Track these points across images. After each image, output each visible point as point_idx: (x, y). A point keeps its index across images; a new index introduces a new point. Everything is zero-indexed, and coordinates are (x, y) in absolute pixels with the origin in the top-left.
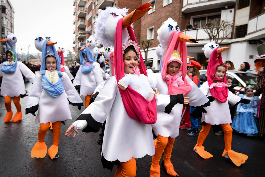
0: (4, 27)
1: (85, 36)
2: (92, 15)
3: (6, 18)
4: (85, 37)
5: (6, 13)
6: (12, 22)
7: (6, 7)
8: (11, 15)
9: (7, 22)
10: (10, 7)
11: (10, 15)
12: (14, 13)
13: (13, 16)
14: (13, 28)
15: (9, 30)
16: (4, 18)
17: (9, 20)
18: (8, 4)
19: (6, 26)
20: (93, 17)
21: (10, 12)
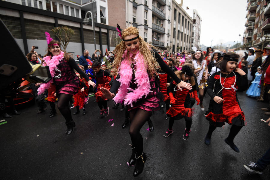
0: (193, 32)
2: (261, 7)
3: (195, 26)
5: (196, 23)
6: (200, 28)
7: (196, 19)
8: (199, 23)
9: (196, 28)
10: (199, 18)
12: (201, 21)
13: (200, 24)
14: (200, 31)
15: (197, 33)
16: (194, 27)
17: (197, 27)
18: (198, 17)
19: (195, 32)
20: (261, 9)
21: (199, 21)
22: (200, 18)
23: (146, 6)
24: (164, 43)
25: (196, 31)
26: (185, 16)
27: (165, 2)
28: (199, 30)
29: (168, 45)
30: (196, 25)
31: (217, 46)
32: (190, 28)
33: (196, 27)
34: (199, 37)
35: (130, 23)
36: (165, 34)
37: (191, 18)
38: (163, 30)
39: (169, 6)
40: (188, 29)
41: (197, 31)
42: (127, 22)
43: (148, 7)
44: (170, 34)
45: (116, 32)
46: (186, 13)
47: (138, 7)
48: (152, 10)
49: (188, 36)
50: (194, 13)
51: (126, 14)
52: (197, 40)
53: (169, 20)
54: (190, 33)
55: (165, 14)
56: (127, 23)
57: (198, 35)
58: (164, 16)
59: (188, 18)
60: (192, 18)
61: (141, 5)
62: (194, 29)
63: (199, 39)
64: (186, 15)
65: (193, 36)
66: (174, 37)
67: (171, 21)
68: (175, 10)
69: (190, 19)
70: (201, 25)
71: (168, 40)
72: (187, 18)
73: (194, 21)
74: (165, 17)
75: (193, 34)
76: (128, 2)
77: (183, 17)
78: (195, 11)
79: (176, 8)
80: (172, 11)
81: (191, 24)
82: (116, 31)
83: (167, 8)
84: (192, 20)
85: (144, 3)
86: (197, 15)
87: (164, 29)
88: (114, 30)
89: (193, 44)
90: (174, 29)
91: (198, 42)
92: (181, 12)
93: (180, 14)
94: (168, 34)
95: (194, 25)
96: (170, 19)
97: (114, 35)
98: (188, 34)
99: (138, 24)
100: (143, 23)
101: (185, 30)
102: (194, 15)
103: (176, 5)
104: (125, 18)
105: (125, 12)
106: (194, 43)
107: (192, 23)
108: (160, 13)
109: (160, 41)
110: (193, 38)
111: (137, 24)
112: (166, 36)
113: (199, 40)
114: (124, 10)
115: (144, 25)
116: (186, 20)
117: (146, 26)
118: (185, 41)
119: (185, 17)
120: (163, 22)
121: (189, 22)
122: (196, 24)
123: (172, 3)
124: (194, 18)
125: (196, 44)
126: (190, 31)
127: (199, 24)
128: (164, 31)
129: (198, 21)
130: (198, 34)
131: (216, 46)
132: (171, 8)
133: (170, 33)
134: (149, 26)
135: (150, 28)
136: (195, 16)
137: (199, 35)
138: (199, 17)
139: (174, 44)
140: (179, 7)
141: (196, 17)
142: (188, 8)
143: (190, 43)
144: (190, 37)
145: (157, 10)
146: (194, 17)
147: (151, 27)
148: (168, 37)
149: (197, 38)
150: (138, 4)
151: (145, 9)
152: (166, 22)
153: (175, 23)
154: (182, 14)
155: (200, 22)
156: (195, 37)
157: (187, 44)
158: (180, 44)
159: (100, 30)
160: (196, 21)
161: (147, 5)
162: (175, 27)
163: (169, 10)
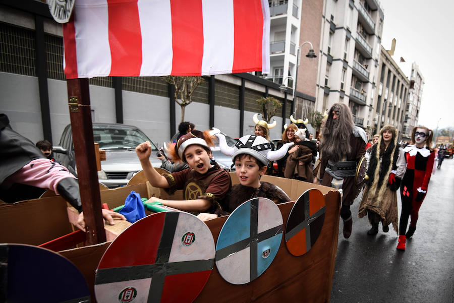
22: (421, 79)
23: (345, 62)
24: (363, 120)
25: (413, 102)
26: (397, 75)
27: (371, 54)
28: (418, 100)
29: (368, 124)
30: (414, 91)
31: (448, 131)
32: (404, 96)
33: (414, 95)
34: (418, 111)
35: (321, 87)
36: (365, 105)
37: (406, 79)
38: (364, 100)
39: (376, 61)
40: (401, 97)
41: (415, 102)
42: (318, 85)
43: (347, 62)
44: (373, 107)
45: (304, 101)
46: (399, 70)
47: (334, 63)
48: (352, 67)
49: (399, 109)
50: (413, 70)
51: (317, 73)
52: (414, 118)
53: (374, 84)
54: (402, 105)
55: (369, 73)
56: (317, 87)
57: (415, 108)
58: (367, 76)
59: (403, 78)
60: (409, 79)
61: (339, 60)
62: (411, 98)
63: (417, 116)
64: (399, 73)
65: (408, 111)
66: (378, 111)
67: (376, 85)
68: (384, 65)
69: (405, 81)
70: (422, 91)
71: (369, 116)
72: (400, 79)
73: (412, 84)
74: (368, 78)
75: (408, 107)
76: (322, 56)
77: (395, 77)
78: (414, 66)
79: (385, 61)
80: (379, 68)
81: (406, 89)
82: (303, 98)
83: (372, 63)
84: (409, 83)
85: (342, 58)
86: (418, 74)
87: (366, 97)
88: (301, 96)
89: (406, 124)
90: (379, 97)
91: (416, 122)
92: (392, 69)
93: (390, 71)
94: (371, 106)
95: (411, 90)
96: (375, 82)
97: (300, 104)
98: (399, 107)
99: (331, 89)
100: (339, 89)
101: (396, 99)
102: (412, 73)
103: (385, 58)
104: (316, 79)
105: (317, 70)
106: (408, 122)
107: (408, 88)
108: (362, 71)
109: (356, 116)
110: (407, 113)
111: (329, 88)
112: (367, 109)
113: (417, 118)
114: (315, 67)
115: (340, 90)
116: (399, 81)
117: (342, 93)
118: (393, 118)
119: (398, 77)
120: (364, 86)
121: (403, 85)
122: (414, 89)
123: (381, 55)
124: (413, 79)
125: (411, 125)
126: (404, 101)
127: (420, 89)
128: (365, 102)
129: (418, 84)
130: (417, 107)
131: (446, 130)
132: (379, 63)
133: (373, 104)
134: (346, 93)
135: (347, 95)
136: (415, 75)
137: (418, 109)
138: (420, 77)
139: (376, 122)
140: (389, 60)
141: (415, 78)
143: (401, 121)
144: (402, 111)
145: (359, 68)
146: (412, 76)
147: (349, 95)
148: (370, 110)
149: (414, 113)
150: (334, 58)
151: (344, 67)
152: (370, 85)
153: (381, 87)
154: (394, 72)
155: (422, 87)
156: (412, 112)
157: (396, 124)
158: (385, 123)
159: (286, 96)
160: (415, 84)
161: (347, 60)
162: (380, 94)
163: (376, 66)
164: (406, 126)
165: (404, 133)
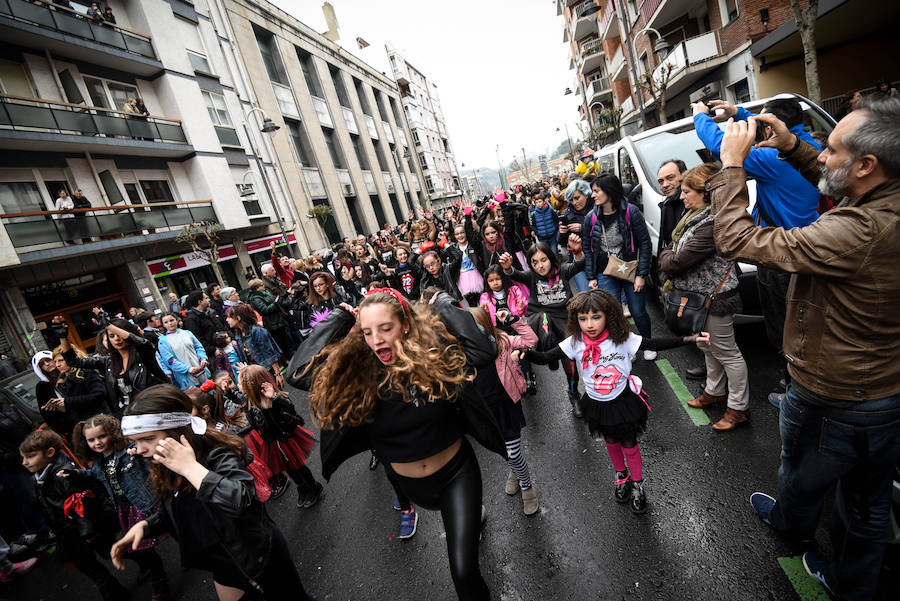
0: (415, 129)
1: (602, 53)
3: (414, 106)
4: (604, 57)
5: (413, 94)
6: (436, 110)
7: (409, 80)
8: (429, 94)
9: (421, 114)
10: (419, 77)
11: (425, 96)
12: (434, 86)
13: (433, 97)
14: (443, 123)
15: (432, 130)
16: (409, 107)
17: (424, 108)
18: (412, 71)
19: (417, 125)
21: (423, 87)
22: (424, 78)
25: (422, 123)
26: (342, 66)
28: (436, 120)
30: (416, 102)
32: (393, 114)
33: (419, 109)
34: (445, 142)
40: (384, 119)
41: (431, 124)
49: (393, 145)
50: (392, 58)
52: (442, 157)
54: (399, 134)
57: (437, 137)
59: (366, 73)
60: (391, 77)
62: (414, 115)
63: (447, 149)
64: (347, 61)
65: (418, 144)
69: (379, 80)
72: (360, 77)
73: (404, 88)
75: (415, 136)
77: (334, 70)
78: (389, 48)
81: (392, 100)
84: (393, 85)
86: (409, 66)
89: (427, 173)
90: (295, 124)
91: (451, 162)
95: (407, 100)
102: (394, 64)
106: (431, 167)
107: (396, 96)
110: (419, 149)
113: (448, 155)
116: (357, 82)
119: (349, 72)
122: (414, 97)
124: (400, 77)
125: (443, 170)
126: (399, 124)
127: (429, 98)
129: (419, 87)
130: (438, 133)
136: (400, 66)
137: (444, 137)
138: (416, 71)
141: (405, 74)
142: (363, 44)
144: (406, 148)
146: (395, 71)
149: (438, 146)
154: (322, 57)
155: (432, 92)
156: (429, 145)
160: (412, 87)
164: (429, 177)
165: (432, 192)
